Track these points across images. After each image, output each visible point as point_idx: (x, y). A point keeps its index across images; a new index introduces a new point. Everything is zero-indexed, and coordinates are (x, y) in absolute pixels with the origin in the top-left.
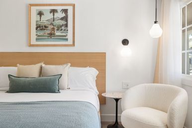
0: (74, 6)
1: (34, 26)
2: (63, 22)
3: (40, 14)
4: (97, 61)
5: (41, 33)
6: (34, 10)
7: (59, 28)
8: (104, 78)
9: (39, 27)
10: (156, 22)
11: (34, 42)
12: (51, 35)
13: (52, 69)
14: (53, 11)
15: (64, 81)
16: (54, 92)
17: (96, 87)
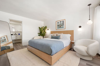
0: (65, 20)
1: (57, 26)
2: (63, 24)
3: (58, 23)
4: (71, 32)
5: (58, 27)
6: (57, 22)
7: (62, 25)
8: (73, 37)
9: (58, 26)
10: (89, 20)
11: (57, 29)
12: (60, 27)
13: (59, 34)
14: (61, 22)
15: (61, 37)
16: (58, 39)
17: (70, 38)
